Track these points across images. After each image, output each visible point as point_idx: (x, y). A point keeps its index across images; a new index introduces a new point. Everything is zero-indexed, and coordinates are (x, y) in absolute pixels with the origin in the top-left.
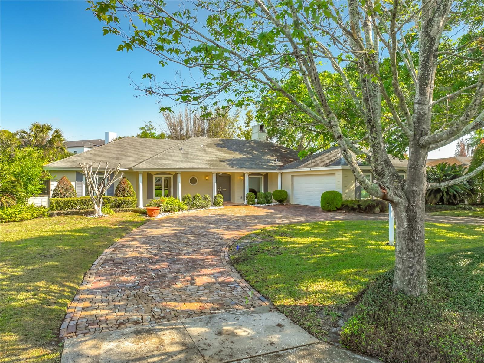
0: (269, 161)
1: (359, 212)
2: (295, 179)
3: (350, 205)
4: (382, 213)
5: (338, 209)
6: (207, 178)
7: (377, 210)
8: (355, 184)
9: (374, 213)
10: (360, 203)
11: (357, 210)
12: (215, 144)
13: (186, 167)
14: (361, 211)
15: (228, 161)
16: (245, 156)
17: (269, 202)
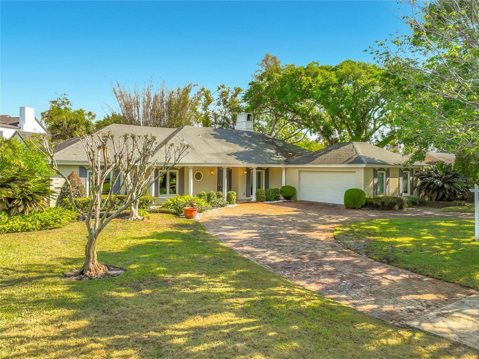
0: (271, 155)
1: (383, 209)
2: (303, 174)
3: (375, 203)
4: (400, 210)
5: (363, 207)
6: (212, 173)
7: (397, 207)
8: (373, 182)
9: (395, 210)
10: (383, 201)
11: (380, 208)
12: (212, 134)
13: (199, 162)
14: (384, 208)
15: (235, 154)
16: (247, 149)
17: (277, 198)
